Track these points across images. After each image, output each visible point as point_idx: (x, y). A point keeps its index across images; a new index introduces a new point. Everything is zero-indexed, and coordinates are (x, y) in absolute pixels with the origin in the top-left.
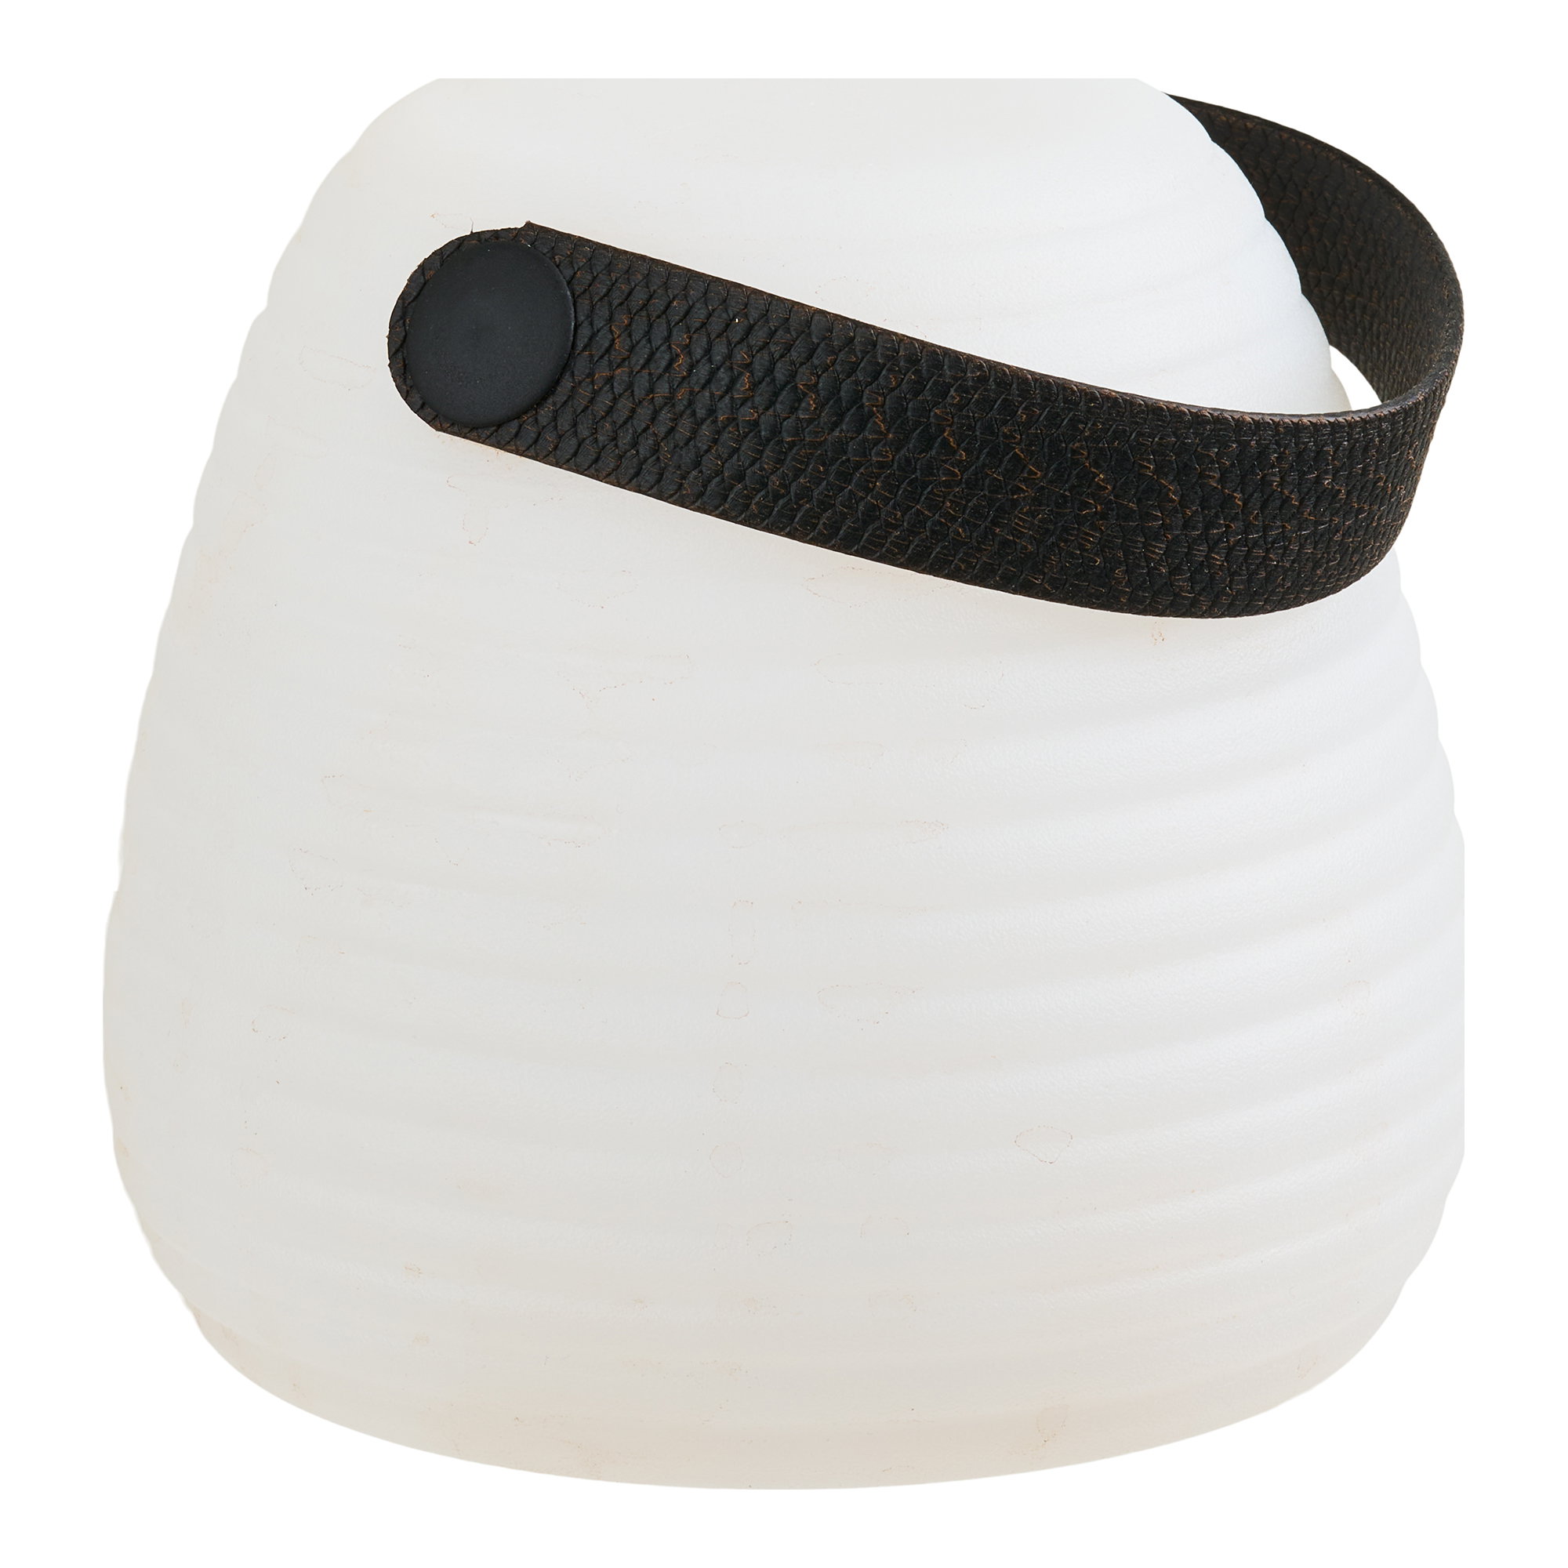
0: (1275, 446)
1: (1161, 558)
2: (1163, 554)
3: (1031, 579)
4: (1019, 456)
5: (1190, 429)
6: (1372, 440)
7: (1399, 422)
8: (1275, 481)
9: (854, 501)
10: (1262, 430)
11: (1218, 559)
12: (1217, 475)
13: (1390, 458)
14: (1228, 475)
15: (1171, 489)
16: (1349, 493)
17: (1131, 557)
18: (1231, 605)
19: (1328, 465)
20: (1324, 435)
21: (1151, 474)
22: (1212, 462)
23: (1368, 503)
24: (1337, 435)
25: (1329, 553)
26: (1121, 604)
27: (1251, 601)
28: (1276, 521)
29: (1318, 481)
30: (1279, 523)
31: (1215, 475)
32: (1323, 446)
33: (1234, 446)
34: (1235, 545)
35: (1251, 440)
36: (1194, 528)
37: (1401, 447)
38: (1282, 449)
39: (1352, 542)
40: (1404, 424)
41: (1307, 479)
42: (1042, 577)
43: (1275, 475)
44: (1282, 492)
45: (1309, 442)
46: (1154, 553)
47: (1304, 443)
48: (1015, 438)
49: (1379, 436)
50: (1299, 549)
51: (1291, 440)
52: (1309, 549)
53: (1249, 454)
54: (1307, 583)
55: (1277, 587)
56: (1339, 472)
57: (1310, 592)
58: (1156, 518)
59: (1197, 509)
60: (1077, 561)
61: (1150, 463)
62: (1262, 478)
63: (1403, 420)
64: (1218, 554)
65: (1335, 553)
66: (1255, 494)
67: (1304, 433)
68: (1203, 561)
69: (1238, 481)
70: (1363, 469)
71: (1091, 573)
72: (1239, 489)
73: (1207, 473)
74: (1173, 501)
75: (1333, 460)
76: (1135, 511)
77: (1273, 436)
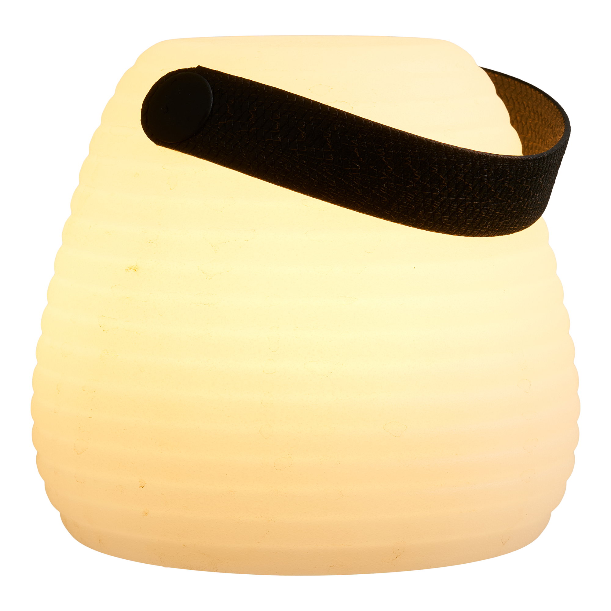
0: (486, 166)
1: (439, 208)
2: (440, 206)
3: (386, 212)
4: (384, 161)
5: (453, 155)
6: (525, 169)
7: (536, 163)
8: (486, 180)
9: (317, 176)
10: (482, 158)
11: (461, 211)
12: (463, 175)
13: (532, 179)
14: (467, 176)
15: (444, 180)
16: (515, 190)
17: (426, 206)
18: (466, 231)
19: (507, 176)
20: (506, 163)
21: (436, 172)
22: (461, 170)
23: (523, 197)
24: (512, 164)
25: (506, 215)
26: (421, 225)
27: (473, 230)
28: (485, 197)
29: (503, 182)
30: (486, 199)
31: (462, 175)
32: (506, 168)
33: (470, 164)
34: (468, 206)
35: (477, 162)
36: (452, 197)
37: (537, 175)
38: (489, 167)
39: (516, 213)
40: (538, 165)
41: (499, 181)
42: (390, 212)
43: (486, 178)
44: (488, 186)
45: (500, 165)
46: (436, 205)
47: (498, 165)
48: (383, 154)
49: (528, 168)
50: (494, 211)
51: (493, 164)
52: (498, 212)
53: (476, 168)
54: (496, 227)
55: (484, 226)
56: (512, 180)
57: (498, 231)
58: (437, 191)
59: (454, 189)
60: (404, 206)
61: (436, 168)
62: (480, 178)
63: (538, 163)
64: (461, 208)
65: (509, 216)
66: (477, 185)
67: (498, 161)
68: (455, 211)
69: (471, 179)
70: (521, 181)
71: (410, 211)
72: (471, 182)
73: (459, 174)
74: (445, 184)
75: (509, 174)
76: (429, 187)
77: (486, 161)
